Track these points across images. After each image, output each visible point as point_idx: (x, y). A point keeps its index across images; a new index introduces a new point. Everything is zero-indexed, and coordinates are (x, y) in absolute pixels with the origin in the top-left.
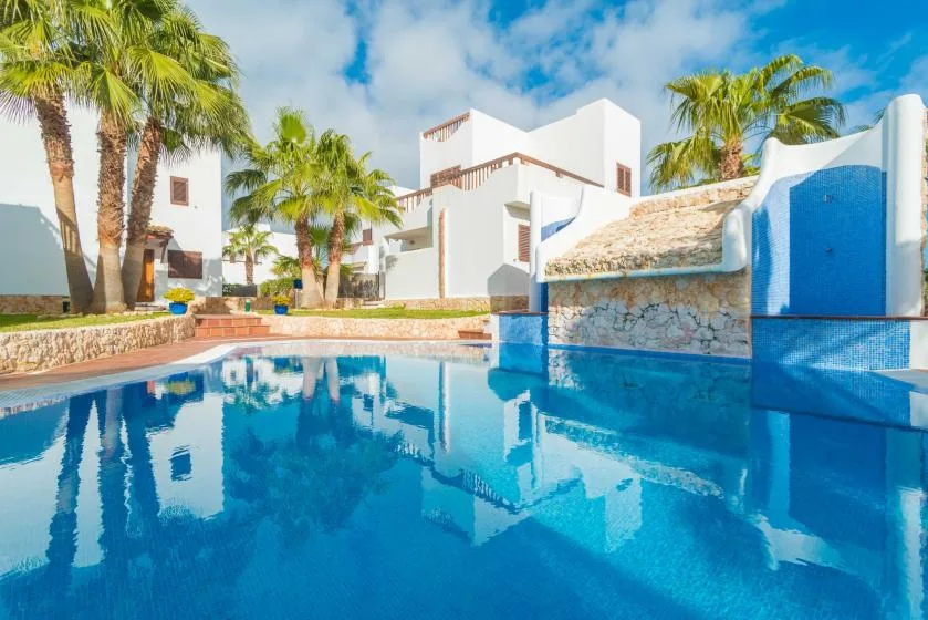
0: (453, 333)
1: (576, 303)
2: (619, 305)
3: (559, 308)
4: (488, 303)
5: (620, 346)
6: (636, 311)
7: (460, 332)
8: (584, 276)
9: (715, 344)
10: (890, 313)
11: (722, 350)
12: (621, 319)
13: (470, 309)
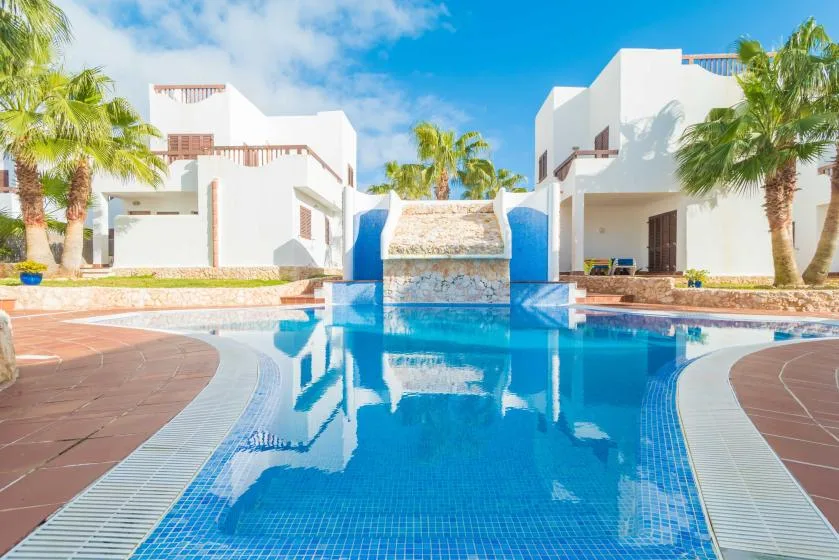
0: (277, 300)
1: (406, 274)
2: (440, 276)
3: (393, 277)
4: (277, 272)
5: (437, 301)
6: (449, 279)
7: (282, 299)
8: (420, 256)
9: (494, 296)
10: (549, 280)
11: (498, 300)
12: (440, 284)
13: (255, 278)
